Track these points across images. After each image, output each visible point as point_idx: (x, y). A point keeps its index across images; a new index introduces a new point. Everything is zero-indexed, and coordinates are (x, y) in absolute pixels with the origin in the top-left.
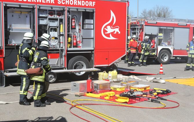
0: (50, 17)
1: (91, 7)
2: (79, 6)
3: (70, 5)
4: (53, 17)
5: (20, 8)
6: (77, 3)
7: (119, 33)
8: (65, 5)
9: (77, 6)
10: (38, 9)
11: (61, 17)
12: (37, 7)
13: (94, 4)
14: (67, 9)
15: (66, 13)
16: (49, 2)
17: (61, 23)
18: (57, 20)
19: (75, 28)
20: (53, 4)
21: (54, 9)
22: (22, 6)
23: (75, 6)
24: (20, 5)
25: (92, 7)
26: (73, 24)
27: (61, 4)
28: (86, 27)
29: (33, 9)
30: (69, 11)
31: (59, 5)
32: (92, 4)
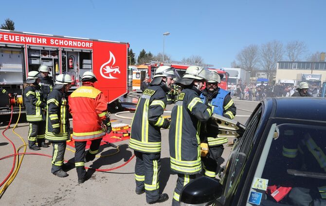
0: (44, 57)
1: (88, 48)
2: (75, 47)
3: (64, 46)
4: (47, 57)
5: (6, 47)
6: (73, 44)
7: (120, 72)
8: (59, 45)
9: (73, 47)
10: (28, 49)
11: (56, 57)
12: (26, 47)
13: (91, 45)
14: (61, 49)
15: (60, 53)
16: (41, 42)
17: (56, 63)
18: (51, 59)
19: (73, 68)
20: (44, 44)
21: (46, 49)
22: (8, 46)
23: (71, 46)
24: (6, 45)
25: (90, 48)
26: (70, 64)
27: (54, 45)
28: (84, 66)
29: (23, 48)
30: (63, 52)
31: (52, 45)
32: (89, 45)
